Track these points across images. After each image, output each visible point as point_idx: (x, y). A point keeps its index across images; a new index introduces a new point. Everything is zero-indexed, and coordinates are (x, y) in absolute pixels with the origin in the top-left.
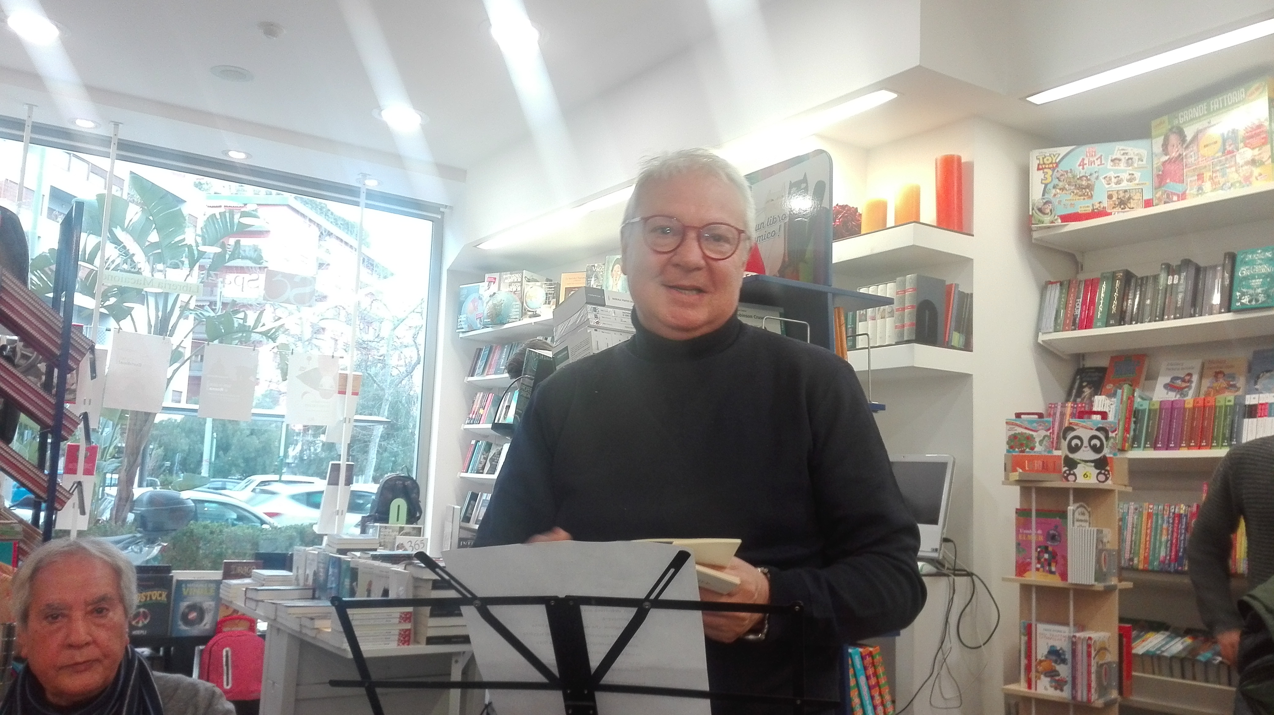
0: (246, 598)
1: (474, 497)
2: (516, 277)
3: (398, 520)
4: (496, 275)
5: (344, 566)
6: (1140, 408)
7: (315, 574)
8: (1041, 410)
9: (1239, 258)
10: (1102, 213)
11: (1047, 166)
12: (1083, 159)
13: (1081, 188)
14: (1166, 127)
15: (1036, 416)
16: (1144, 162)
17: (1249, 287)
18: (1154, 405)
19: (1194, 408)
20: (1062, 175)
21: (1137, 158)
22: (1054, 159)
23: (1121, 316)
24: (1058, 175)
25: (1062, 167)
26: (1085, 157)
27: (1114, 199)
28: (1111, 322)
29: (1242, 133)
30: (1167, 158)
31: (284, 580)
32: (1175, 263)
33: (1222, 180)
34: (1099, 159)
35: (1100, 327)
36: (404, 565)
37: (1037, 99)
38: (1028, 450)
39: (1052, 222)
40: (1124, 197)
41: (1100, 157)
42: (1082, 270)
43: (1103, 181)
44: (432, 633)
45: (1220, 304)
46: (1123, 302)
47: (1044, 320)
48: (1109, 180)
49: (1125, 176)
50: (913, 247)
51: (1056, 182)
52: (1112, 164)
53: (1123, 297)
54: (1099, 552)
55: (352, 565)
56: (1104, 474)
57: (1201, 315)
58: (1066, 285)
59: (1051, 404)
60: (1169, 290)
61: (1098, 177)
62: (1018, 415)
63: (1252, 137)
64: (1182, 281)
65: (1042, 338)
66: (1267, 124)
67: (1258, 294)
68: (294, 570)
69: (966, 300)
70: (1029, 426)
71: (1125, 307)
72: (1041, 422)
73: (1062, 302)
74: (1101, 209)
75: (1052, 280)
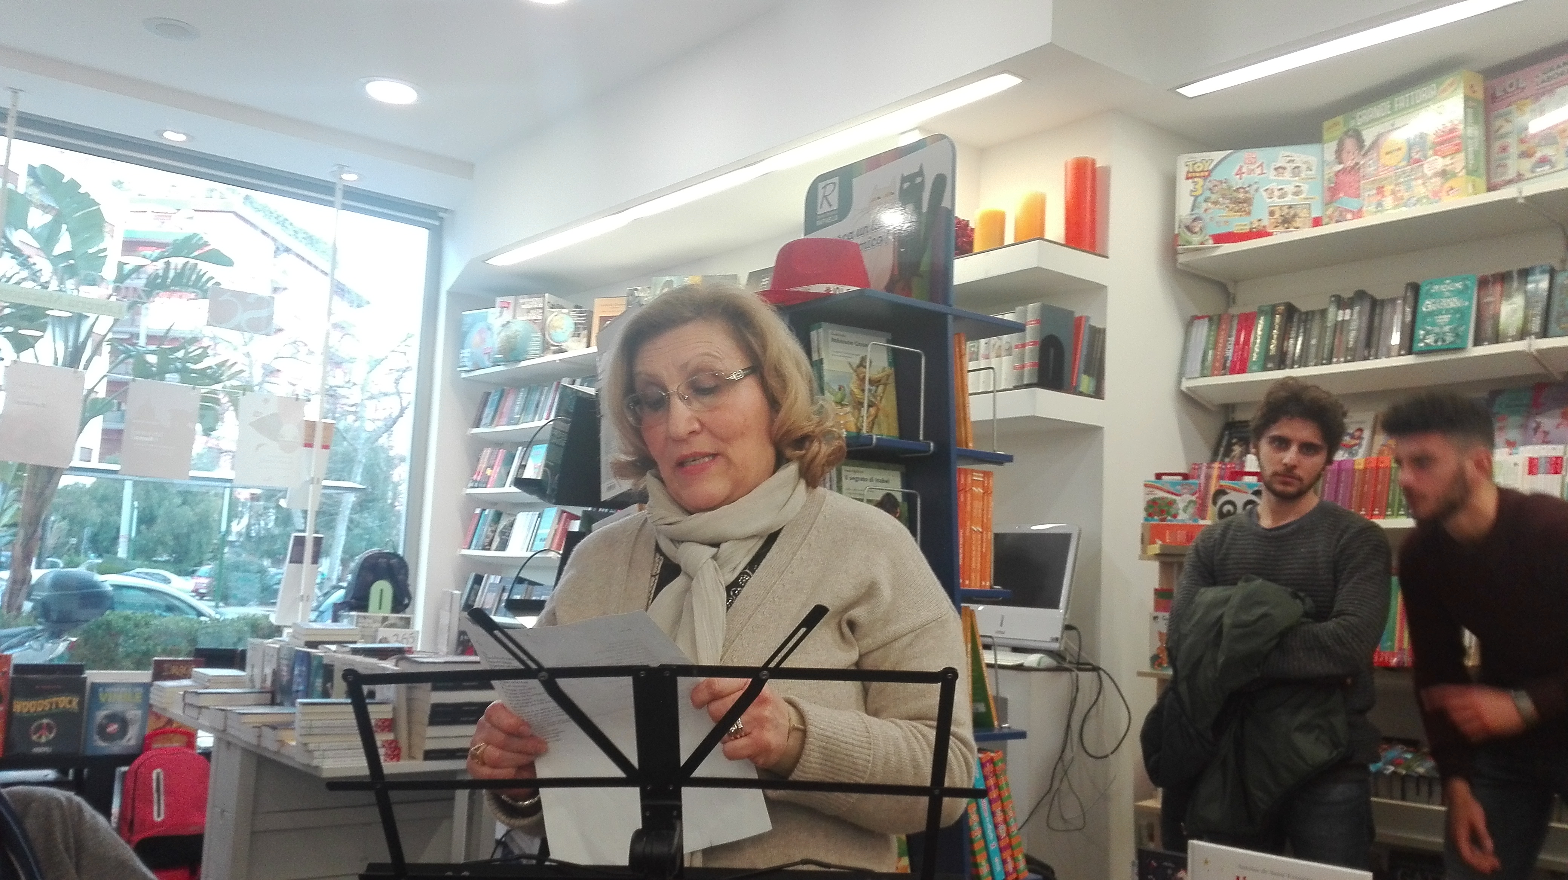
0: (185, 704)
1: (478, 580)
2: (536, 302)
3: (380, 608)
4: (510, 299)
5: (315, 663)
7: (276, 674)
8: (1184, 471)
9: (1424, 289)
10: (1261, 233)
11: (1198, 175)
12: (1241, 167)
13: (1237, 202)
14: (1340, 130)
15: (1180, 478)
16: (1313, 172)
17: (1434, 324)
19: (1365, 469)
20: (1215, 186)
21: (1304, 166)
22: (1206, 165)
23: (1281, 359)
24: (1210, 185)
25: (1216, 176)
26: (1243, 165)
27: (1277, 216)
28: (1270, 365)
29: (1431, 138)
30: (1341, 167)
31: (234, 682)
32: (1347, 294)
33: (1406, 195)
34: (1259, 169)
35: (1255, 371)
36: (395, 660)
37: (1190, 91)
38: (1169, 518)
39: (1202, 244)
40: (1288, 214)
41: (1261, 165)
42: (1234, 302)
43: (1264, 194)
44: (431, 745)
45: (1400, 344)
46: (1283, 344)
47: (1188, 364)
48: (1270, 193)
49: (1290, 188)
50: (1037, 269)
51: (1208, 194)
52: (1275, 173)
53: (1284, 336)
55: (325, 661)
57: (1376, 358)
58: (1216, 321)
59: (1195, 464)
60: (1339, 326)
61: (1258, 188)
62: (1159, 476)
63: (1441, 143)
64: (1355, 317)
65: (1186, 384)
66: (1461, 127)
67: (1444, 333)
68: (248, 668)
69: (1098, 336)
70: (1171, 489)
71: (1285, 349)
72: (1186, 484)
73: (1211, 342)
74: (1260, 228)
75: (1199, 315)
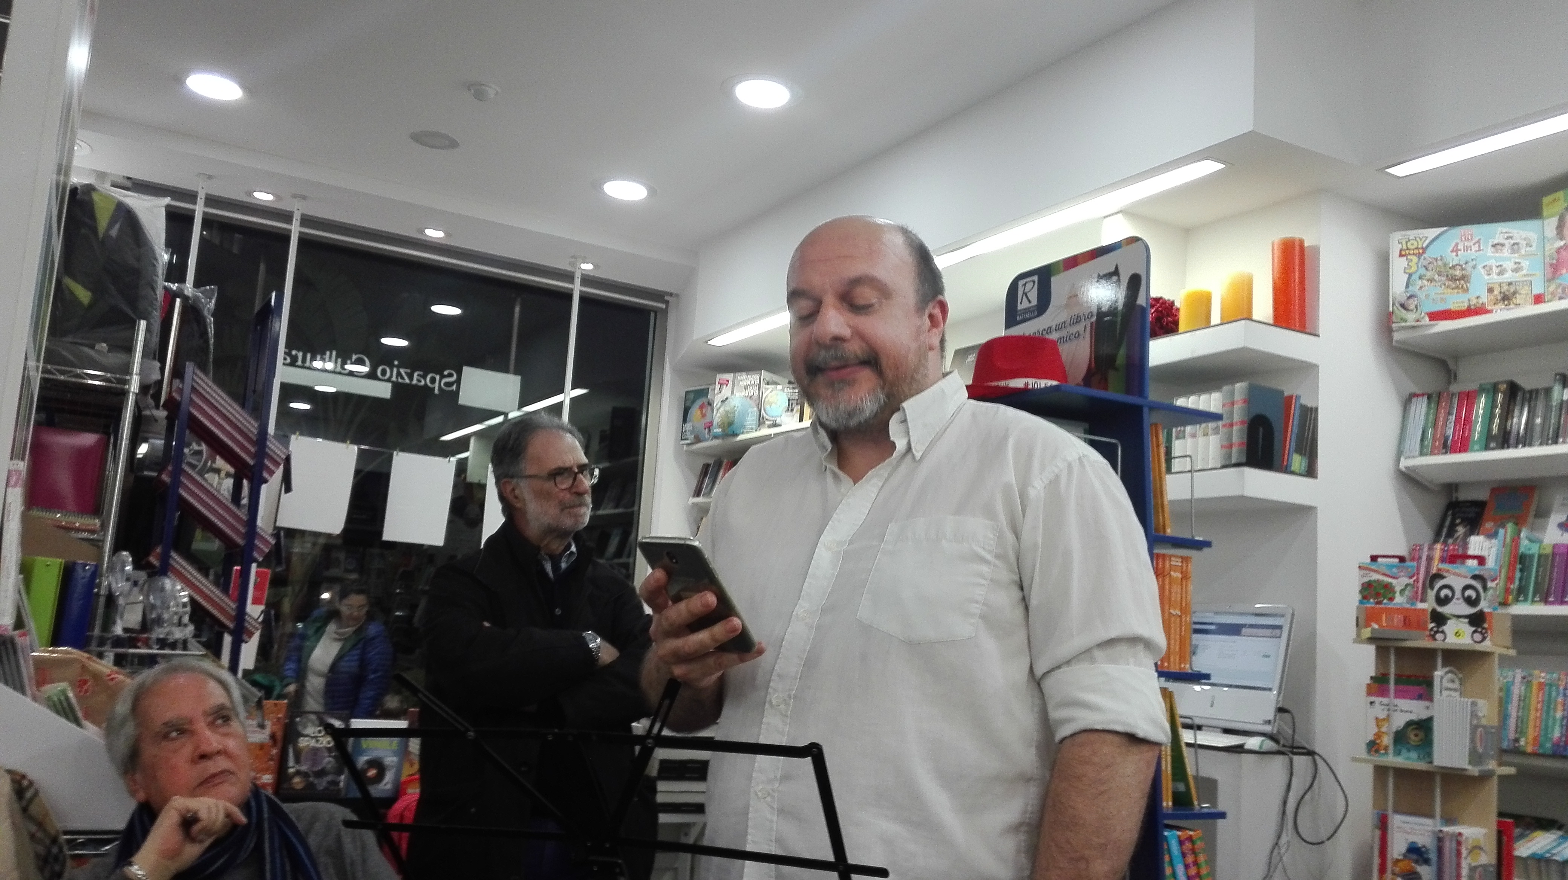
2: (753, 379)
4: (729, 376)
6: (1528, 552)
8: (1403, 551)
10: (1479, 311)
11: (1411, 252)
12: (1457, 244)
13: (1453, 279)
15: (1397, 560)
16: (1534, 248)
18: (1544, 549)
20: (1430, 263)
21: (1524, 243)
22: (1421, 242)
23: (1504, 437)
24: (1425, 263)
25: (1430, 253)
26: (1459, 241)
27: (1496, 292)
28: (1493, 445)
30: (1562, 243)
34: (1477, 245)
35: (1477, 451)
37: (1399, 171)
38: (1385, 601)
39: (1418, 321)
40: (1508, 291)
41: (1479, 242)
42: (1455, 379)
43: (1482, 271)
46: (1506, 421)
47: (1407, 442)
48: (1489, 270)
49: (1509, 265)
50: (1243, 349)
51: (1422, 271)
52: (1493, 250)
53: (1507, 414)
54: (1474, 728)
56: (1481, 632)
58: (1435, 398)
59: (1415, 545)
60: (1564, 405)
61: (1475, 265)
62: (1374, 558)
65: (1404, 463)
69: (1309, 416)
70: (1387, 572)
71: (1509, 428)
72: (1403, 567)
73: (1430, 420)
74: (1479, 305)
75: (1418, 392)
